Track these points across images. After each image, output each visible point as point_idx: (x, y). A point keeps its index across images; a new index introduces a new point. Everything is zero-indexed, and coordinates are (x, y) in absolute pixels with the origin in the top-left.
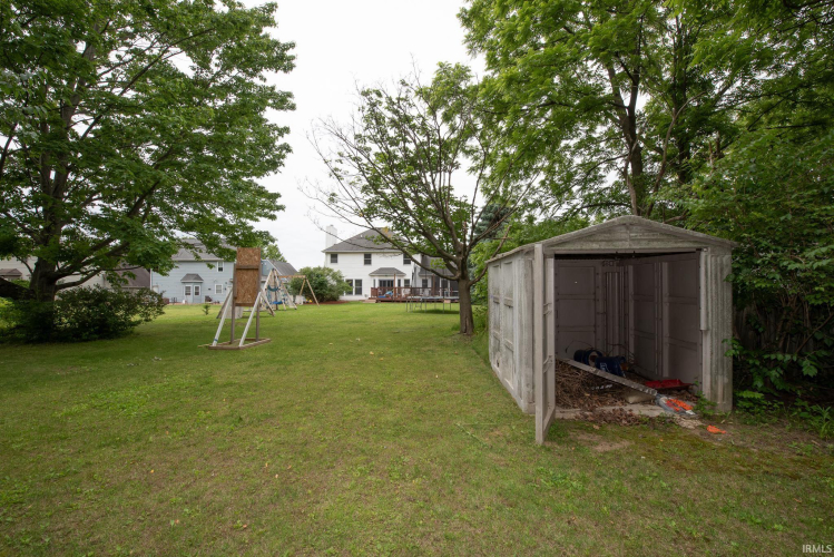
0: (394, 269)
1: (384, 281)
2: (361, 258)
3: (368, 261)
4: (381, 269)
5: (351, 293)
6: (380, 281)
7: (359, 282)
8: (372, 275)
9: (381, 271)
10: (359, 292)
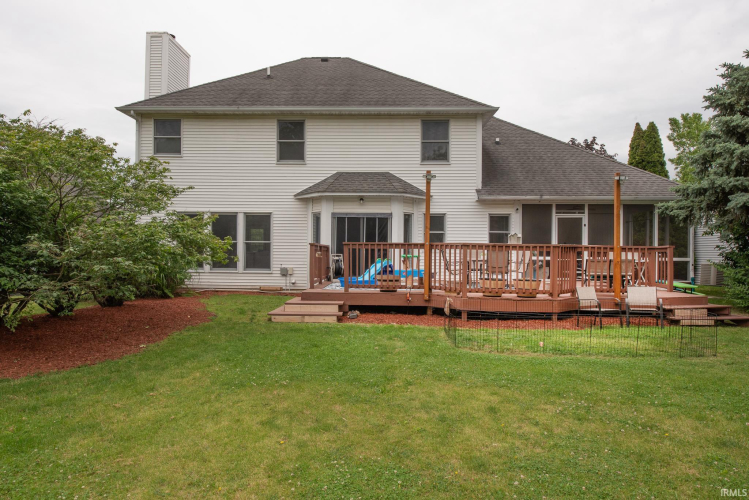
0: (387, 177)
1: (354, 221)
2: (267, 138)
3: (291, 148)
4: (340, 177)
5: (227, 262)
6: (339, 221)
7: (260, 224)
8: (305, 198)
9: (340, 184)
10: (259, 258)
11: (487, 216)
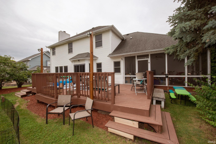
11: (113, 62)
